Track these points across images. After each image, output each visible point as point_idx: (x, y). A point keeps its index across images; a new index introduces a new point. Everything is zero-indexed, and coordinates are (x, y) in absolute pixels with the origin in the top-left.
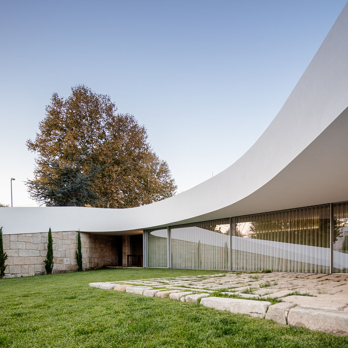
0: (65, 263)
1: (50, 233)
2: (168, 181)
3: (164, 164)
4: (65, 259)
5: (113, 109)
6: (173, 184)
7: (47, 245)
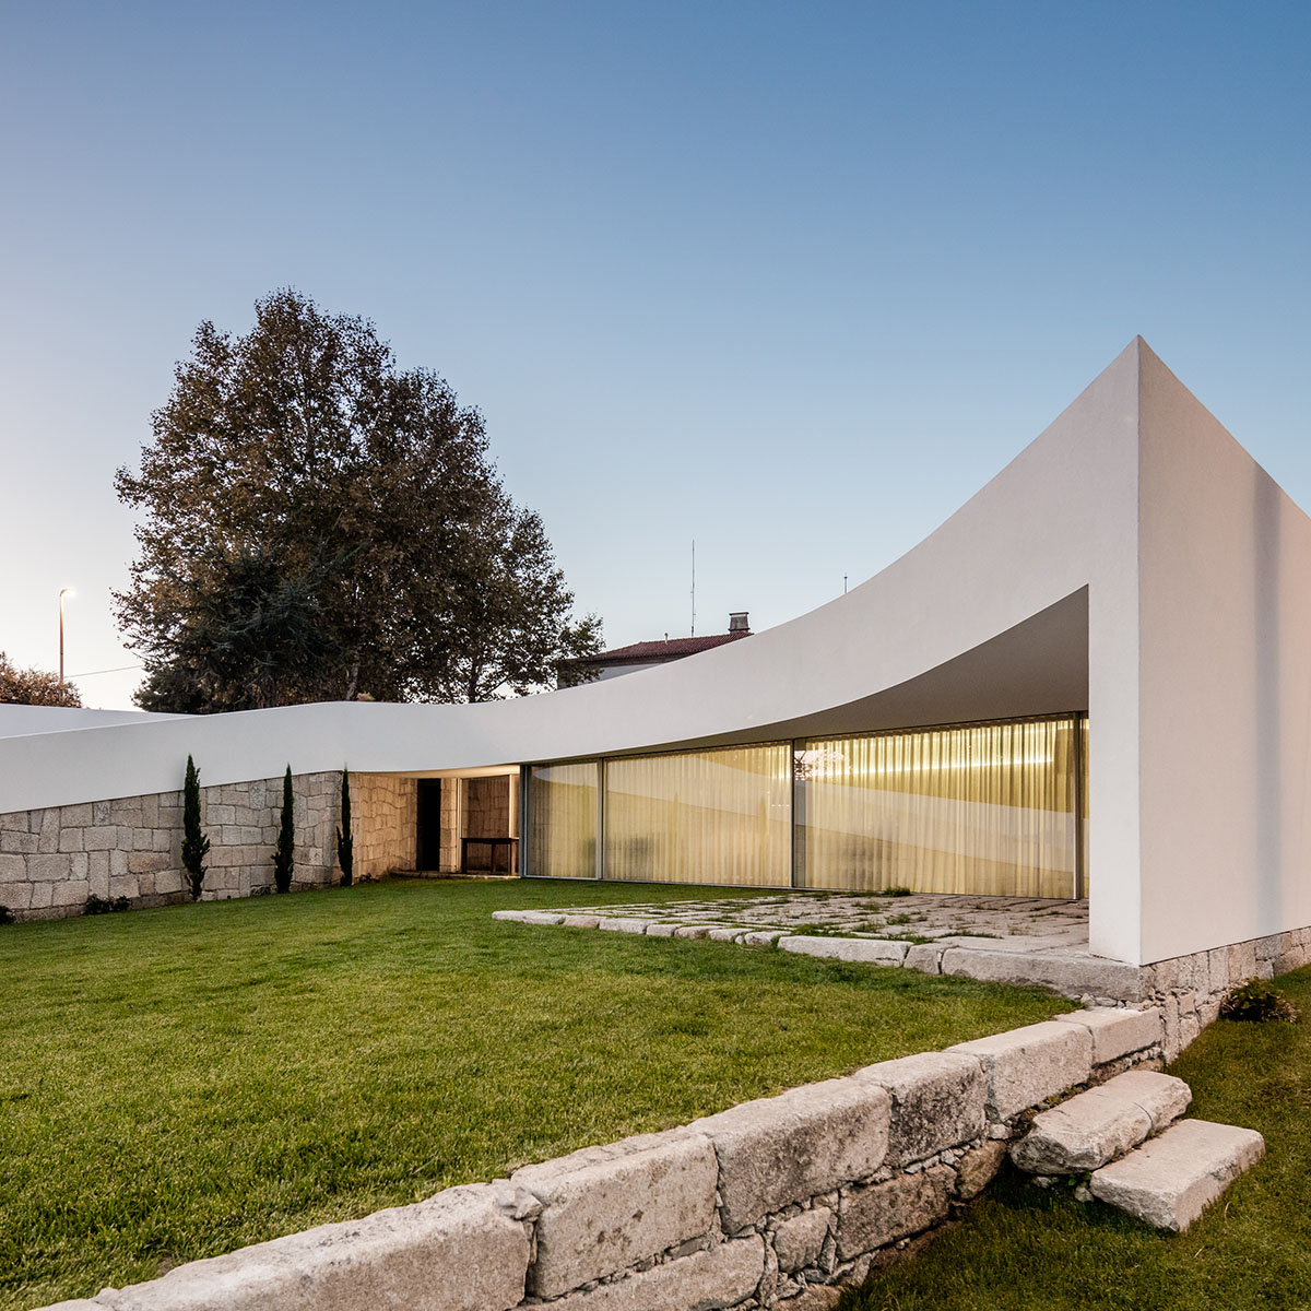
0: (313, 862)
1: (288, 779)
2: (544, 579)
3: (531, 523)
4: (312, 852)
5: (384, 363)
6: (559, 589)
7: (278, 813)
